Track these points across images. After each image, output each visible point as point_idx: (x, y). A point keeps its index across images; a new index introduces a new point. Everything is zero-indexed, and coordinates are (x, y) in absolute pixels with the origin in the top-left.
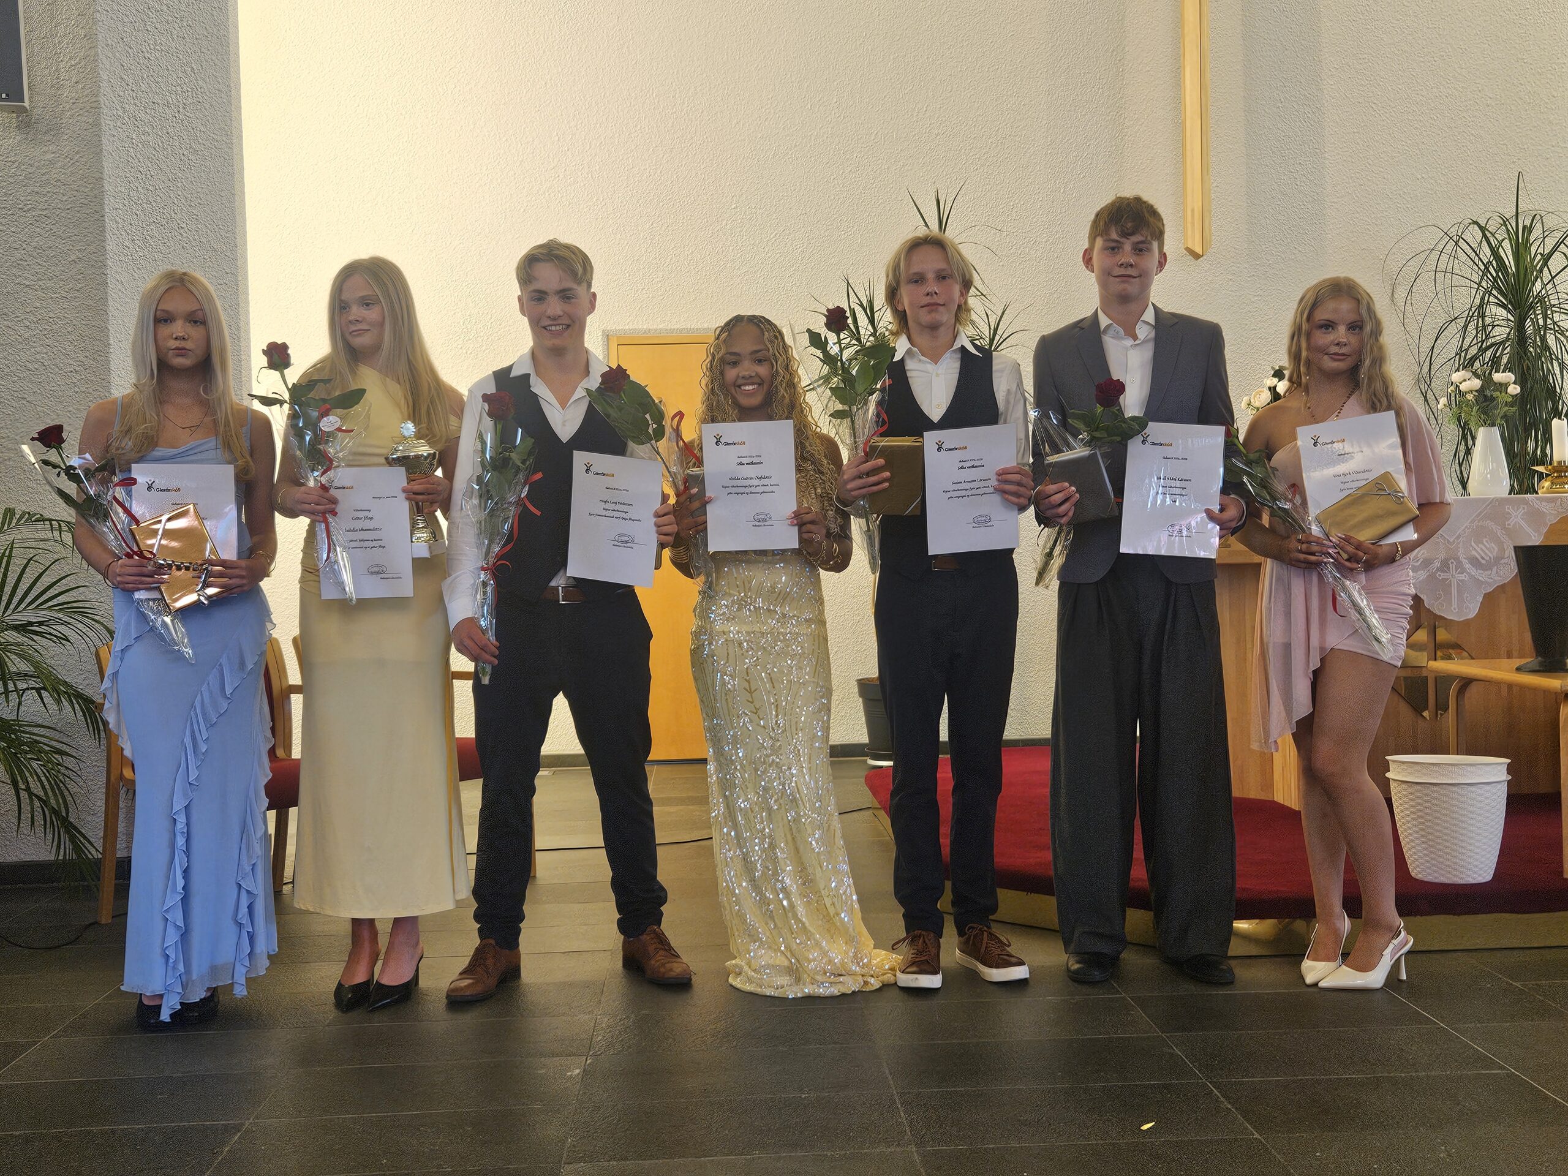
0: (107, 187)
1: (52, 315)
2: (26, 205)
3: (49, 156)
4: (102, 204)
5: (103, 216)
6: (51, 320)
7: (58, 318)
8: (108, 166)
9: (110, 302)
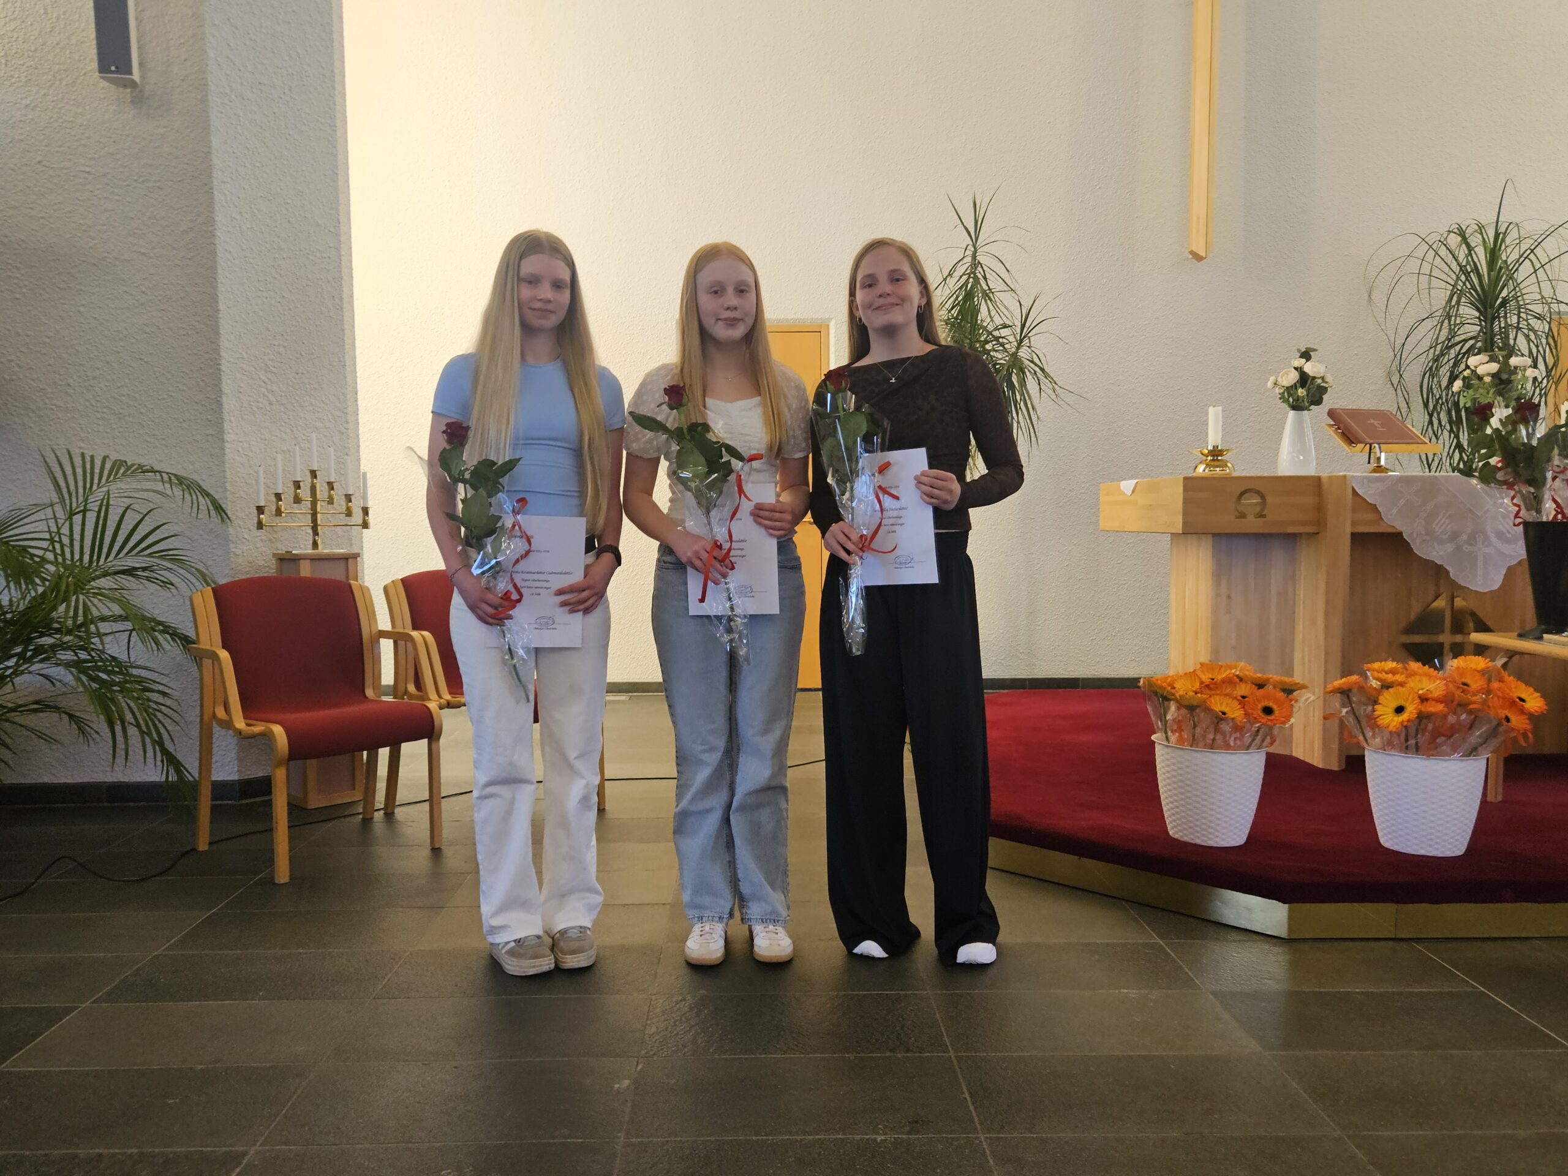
0: (215, 161)
1: (165, 281)
2: (140, 177)
3: (161, 130)
4: (210, 177)
5: (212, 189)
6: (165, 286)
7: (172, 284)
8: (215, 141)
9: (220, 271)
